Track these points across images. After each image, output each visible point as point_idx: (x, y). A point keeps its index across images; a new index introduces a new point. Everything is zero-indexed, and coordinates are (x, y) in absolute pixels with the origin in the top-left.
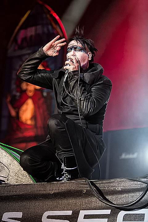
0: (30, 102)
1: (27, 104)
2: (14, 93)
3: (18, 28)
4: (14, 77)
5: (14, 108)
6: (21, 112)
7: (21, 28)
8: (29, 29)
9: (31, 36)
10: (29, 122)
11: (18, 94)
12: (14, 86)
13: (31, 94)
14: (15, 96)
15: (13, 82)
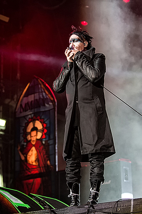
0: (34, 148)
1: (32, 151)
2: (23, 143)
3: (22, 96)
4: (22, 131)
5: (23, 154)
6: (28, 157)
7: (24, 96)
8: (30, 96)
9: (32, 101)
10: (34, 164)
11: (25, 144)
12: (22, 138)
13: (34, 143)
14: (24, 145)
15: (21, 135)
